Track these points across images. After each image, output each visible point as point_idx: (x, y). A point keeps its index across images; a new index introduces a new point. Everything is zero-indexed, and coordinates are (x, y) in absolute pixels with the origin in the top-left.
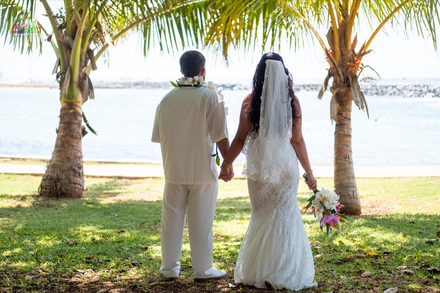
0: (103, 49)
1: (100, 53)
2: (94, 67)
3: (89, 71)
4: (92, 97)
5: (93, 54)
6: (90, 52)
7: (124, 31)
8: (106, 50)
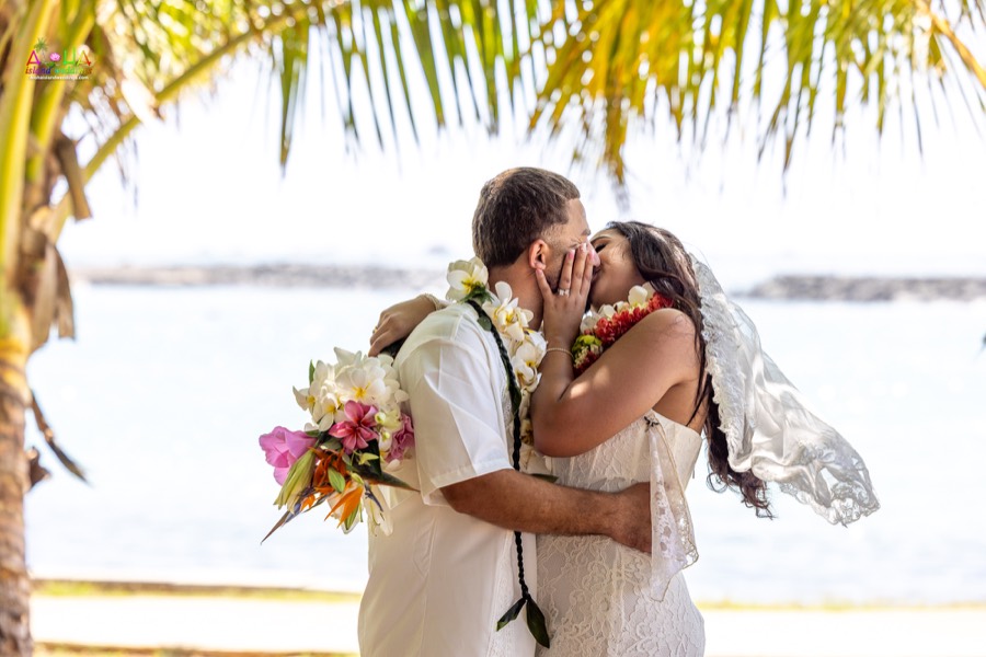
0: (119, 135)
1: (104, 151)
2: (79, 209)
3: (60, 226)
4: (69, 333)
5: (74, 156)
6: (62, 148)
7: (204, 61)
8: (126, 140)
